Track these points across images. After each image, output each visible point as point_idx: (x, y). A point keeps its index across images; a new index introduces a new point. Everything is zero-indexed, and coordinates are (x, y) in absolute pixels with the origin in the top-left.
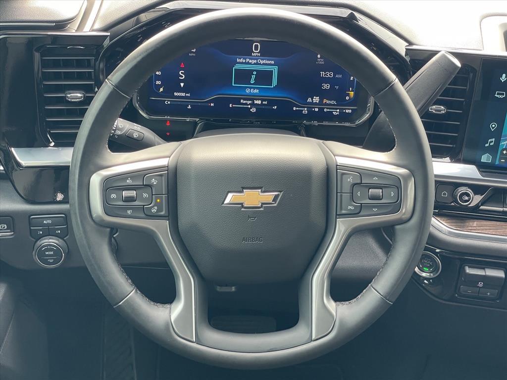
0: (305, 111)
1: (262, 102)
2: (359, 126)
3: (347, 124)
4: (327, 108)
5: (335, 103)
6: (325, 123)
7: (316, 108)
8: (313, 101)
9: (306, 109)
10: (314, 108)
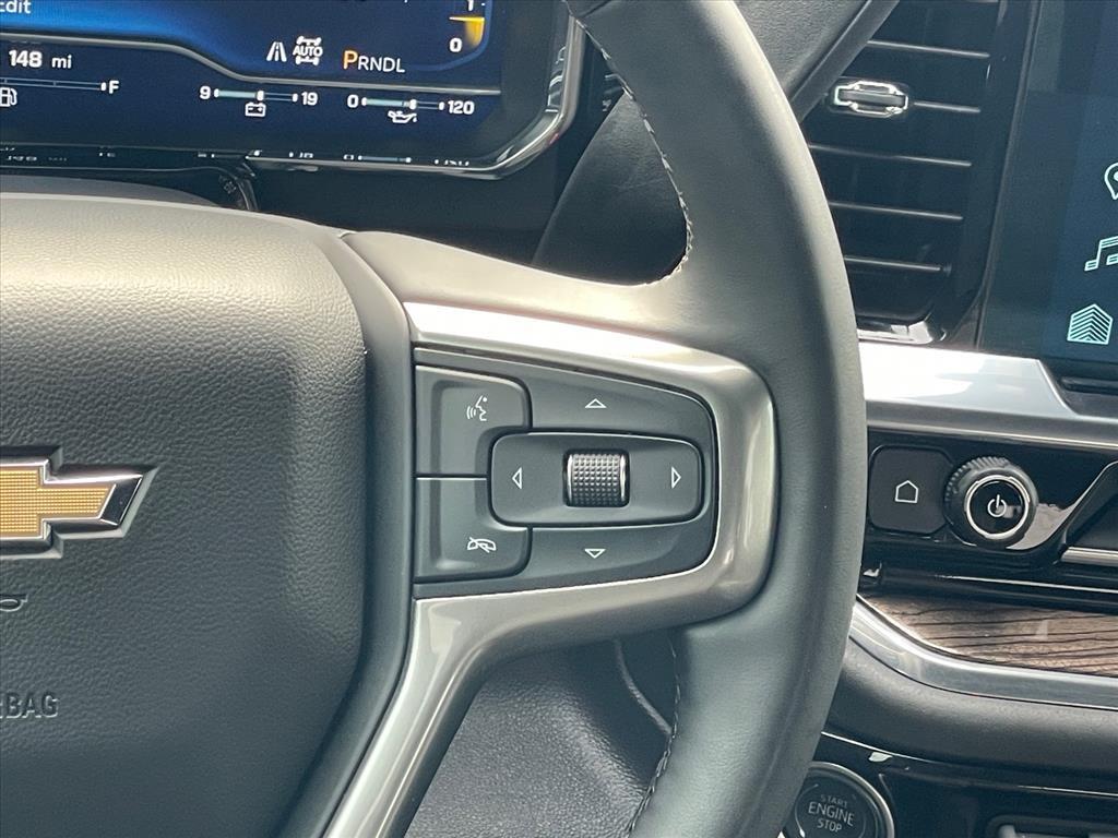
0: (257, 105)
1: (46, 60)
2: (509, 177)
3: (456, 168)
4: (362, 93)
5: (397, 66)
6: (349, 162)
7: (309, 89)
8: (291, 58)
9: (261, 95)
10: (300, 89)
